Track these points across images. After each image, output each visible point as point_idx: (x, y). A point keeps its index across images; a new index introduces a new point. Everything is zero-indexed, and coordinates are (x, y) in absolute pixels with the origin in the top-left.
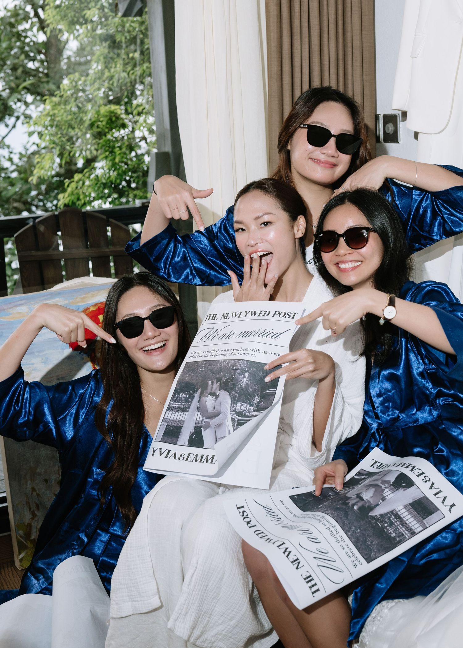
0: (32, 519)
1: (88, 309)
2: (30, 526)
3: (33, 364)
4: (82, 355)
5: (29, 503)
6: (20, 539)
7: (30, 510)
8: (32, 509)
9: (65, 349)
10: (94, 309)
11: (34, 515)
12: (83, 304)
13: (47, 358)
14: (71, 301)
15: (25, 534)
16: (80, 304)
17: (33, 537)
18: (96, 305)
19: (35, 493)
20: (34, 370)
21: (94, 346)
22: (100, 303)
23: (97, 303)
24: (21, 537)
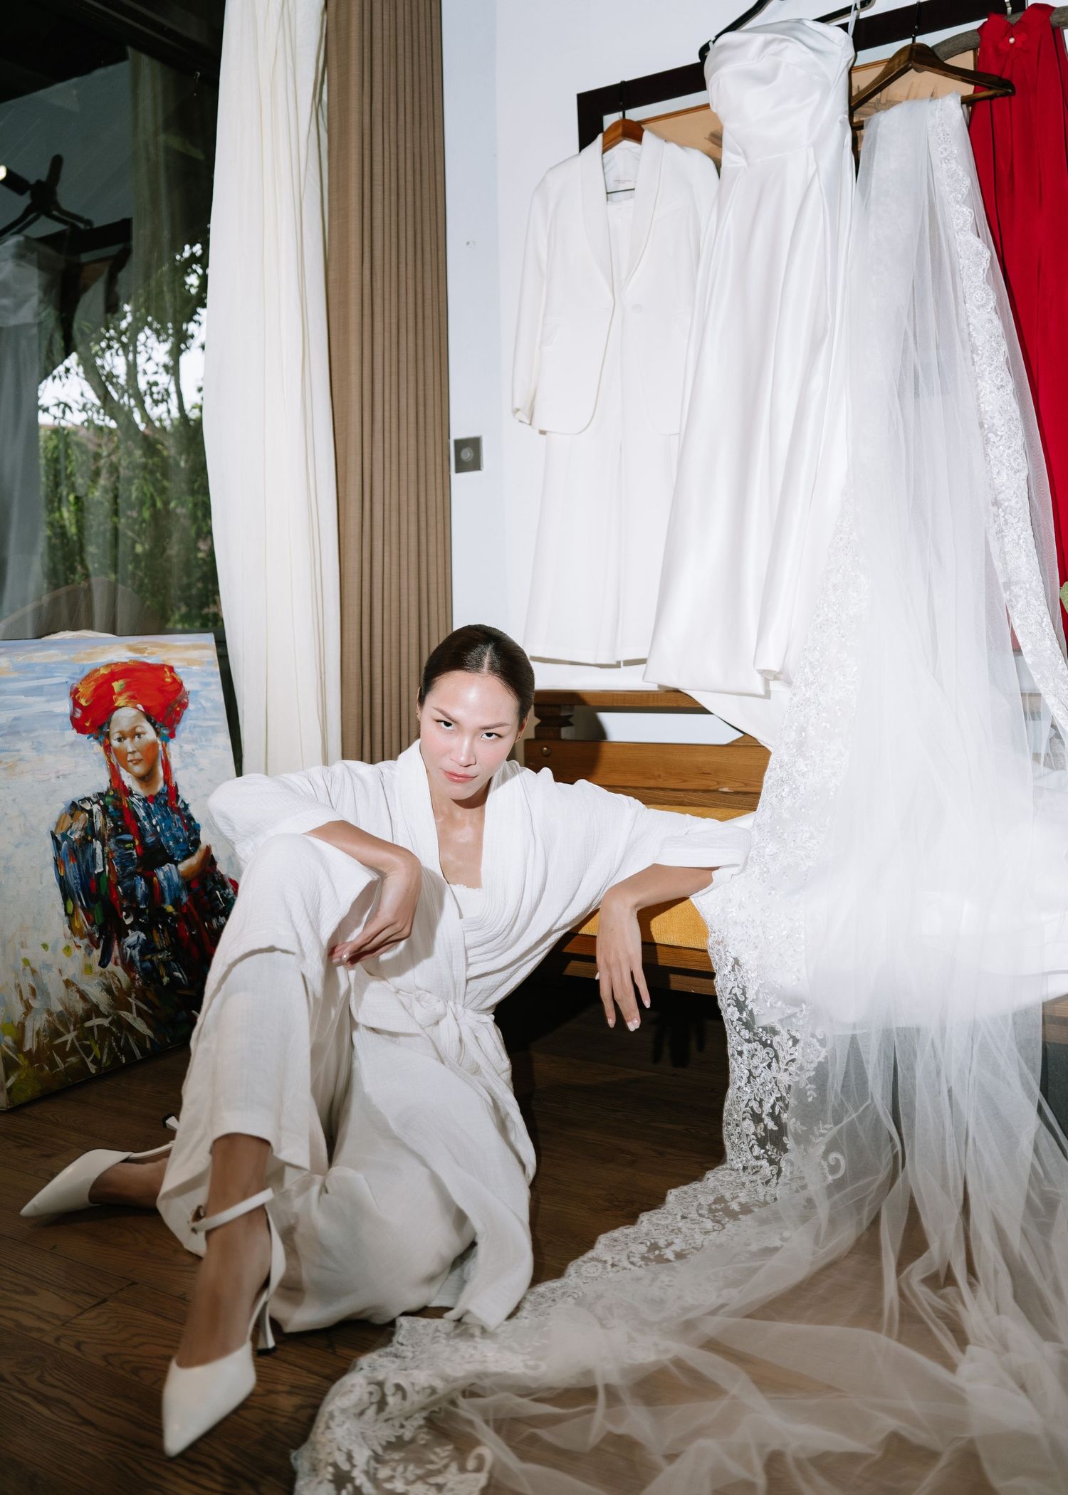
0: (26, 1014)
1: (97, 670)
2: (22, 1027)
3: (19, 750)
4: (91, 741)
5: (19, 985)
6: (8, 1051)
7: (22, 998)
8: (25, 998)
9: (66, 730)
10: (106, 672)
11: (28, 1008)
12: (90, 662)
13: (39, 742)
14: (72, 656)
15: (15, 1042)
16: (85, 662)
17: (27, 1048)
18: (107, 666)
19: (28, 968)
20: (19, 760)
21: (109, 728)
22: (114, 664)
23: (109, 662)
24: (8, 1047)
